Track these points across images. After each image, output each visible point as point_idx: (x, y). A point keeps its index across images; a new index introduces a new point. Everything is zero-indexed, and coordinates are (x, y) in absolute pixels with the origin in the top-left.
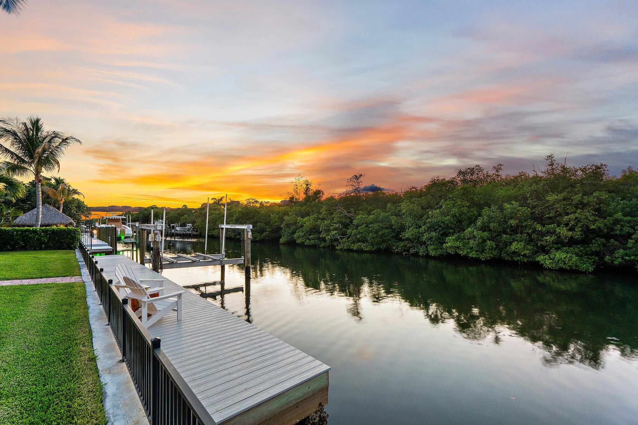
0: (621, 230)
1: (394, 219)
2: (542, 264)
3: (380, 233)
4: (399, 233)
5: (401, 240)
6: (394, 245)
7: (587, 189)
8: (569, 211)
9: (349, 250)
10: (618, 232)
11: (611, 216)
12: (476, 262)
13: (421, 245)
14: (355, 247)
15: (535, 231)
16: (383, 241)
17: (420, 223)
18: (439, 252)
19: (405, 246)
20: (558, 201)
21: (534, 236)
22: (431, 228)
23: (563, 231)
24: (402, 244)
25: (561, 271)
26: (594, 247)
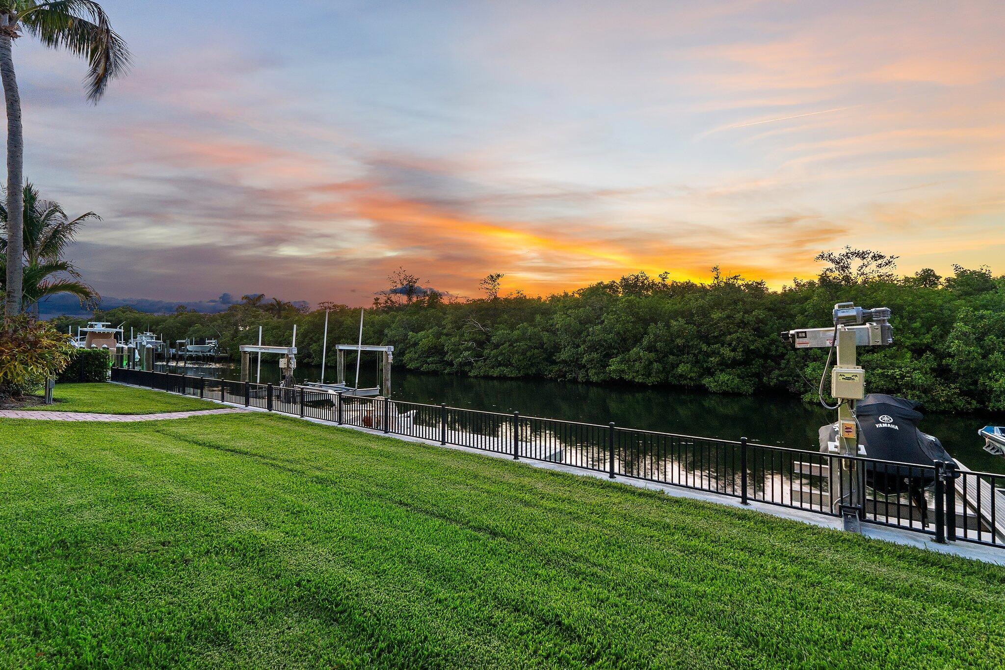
0: (777, 350)
1: (545, 336)
2: (708, 388)
3: (529, 354)
4: (552, 354)
5: (554, 363)
6: (546, 370)
7: (748, 307)
8: (731, 330)
9: (487, 377)
10: (774, 353)
11: (768, 337)
12: (642, 387)
13: (580, 369)
14: (496, 372)
15: (701, 351)
16: (532, 365)
17: (577, 341)
18: (602, 377)
19: (560, 371)
20: (721, 319)
21: (700, 357)
22: (592, 348)
23: (726, 352)
24: (556, 368)
25: (725, 394)
26: (754, 369)
